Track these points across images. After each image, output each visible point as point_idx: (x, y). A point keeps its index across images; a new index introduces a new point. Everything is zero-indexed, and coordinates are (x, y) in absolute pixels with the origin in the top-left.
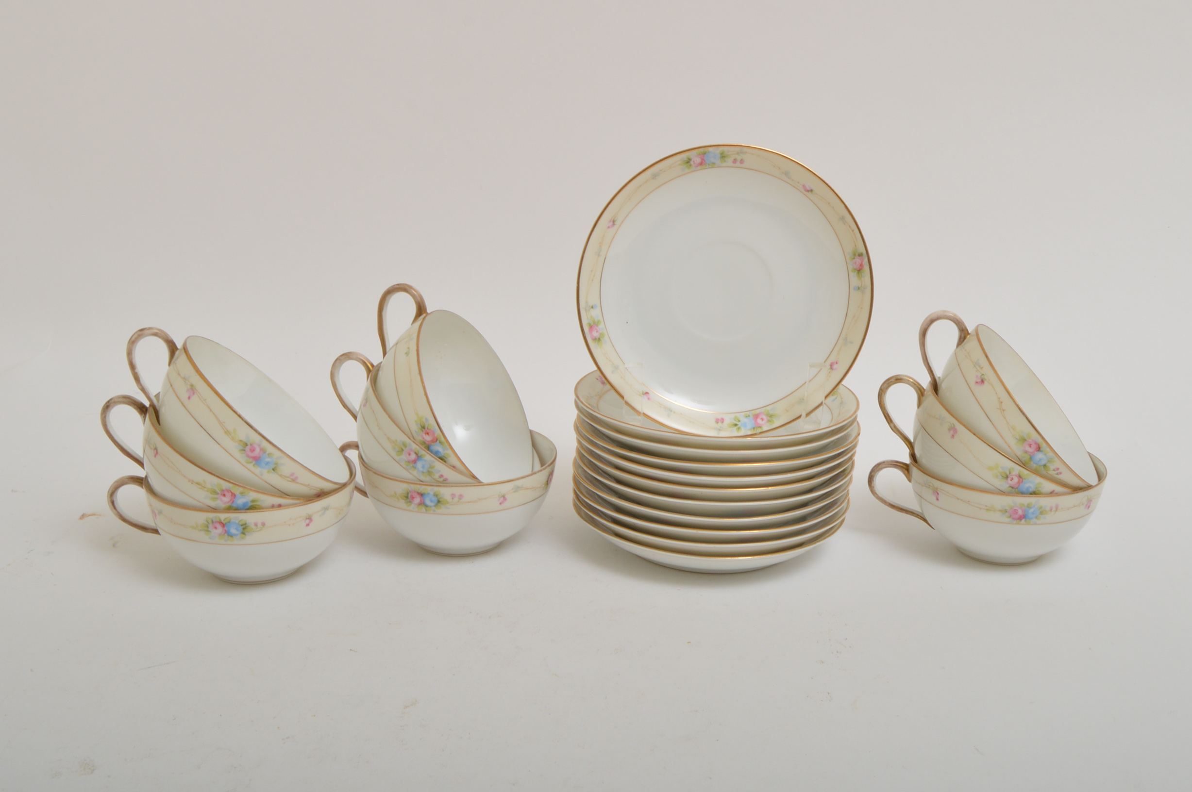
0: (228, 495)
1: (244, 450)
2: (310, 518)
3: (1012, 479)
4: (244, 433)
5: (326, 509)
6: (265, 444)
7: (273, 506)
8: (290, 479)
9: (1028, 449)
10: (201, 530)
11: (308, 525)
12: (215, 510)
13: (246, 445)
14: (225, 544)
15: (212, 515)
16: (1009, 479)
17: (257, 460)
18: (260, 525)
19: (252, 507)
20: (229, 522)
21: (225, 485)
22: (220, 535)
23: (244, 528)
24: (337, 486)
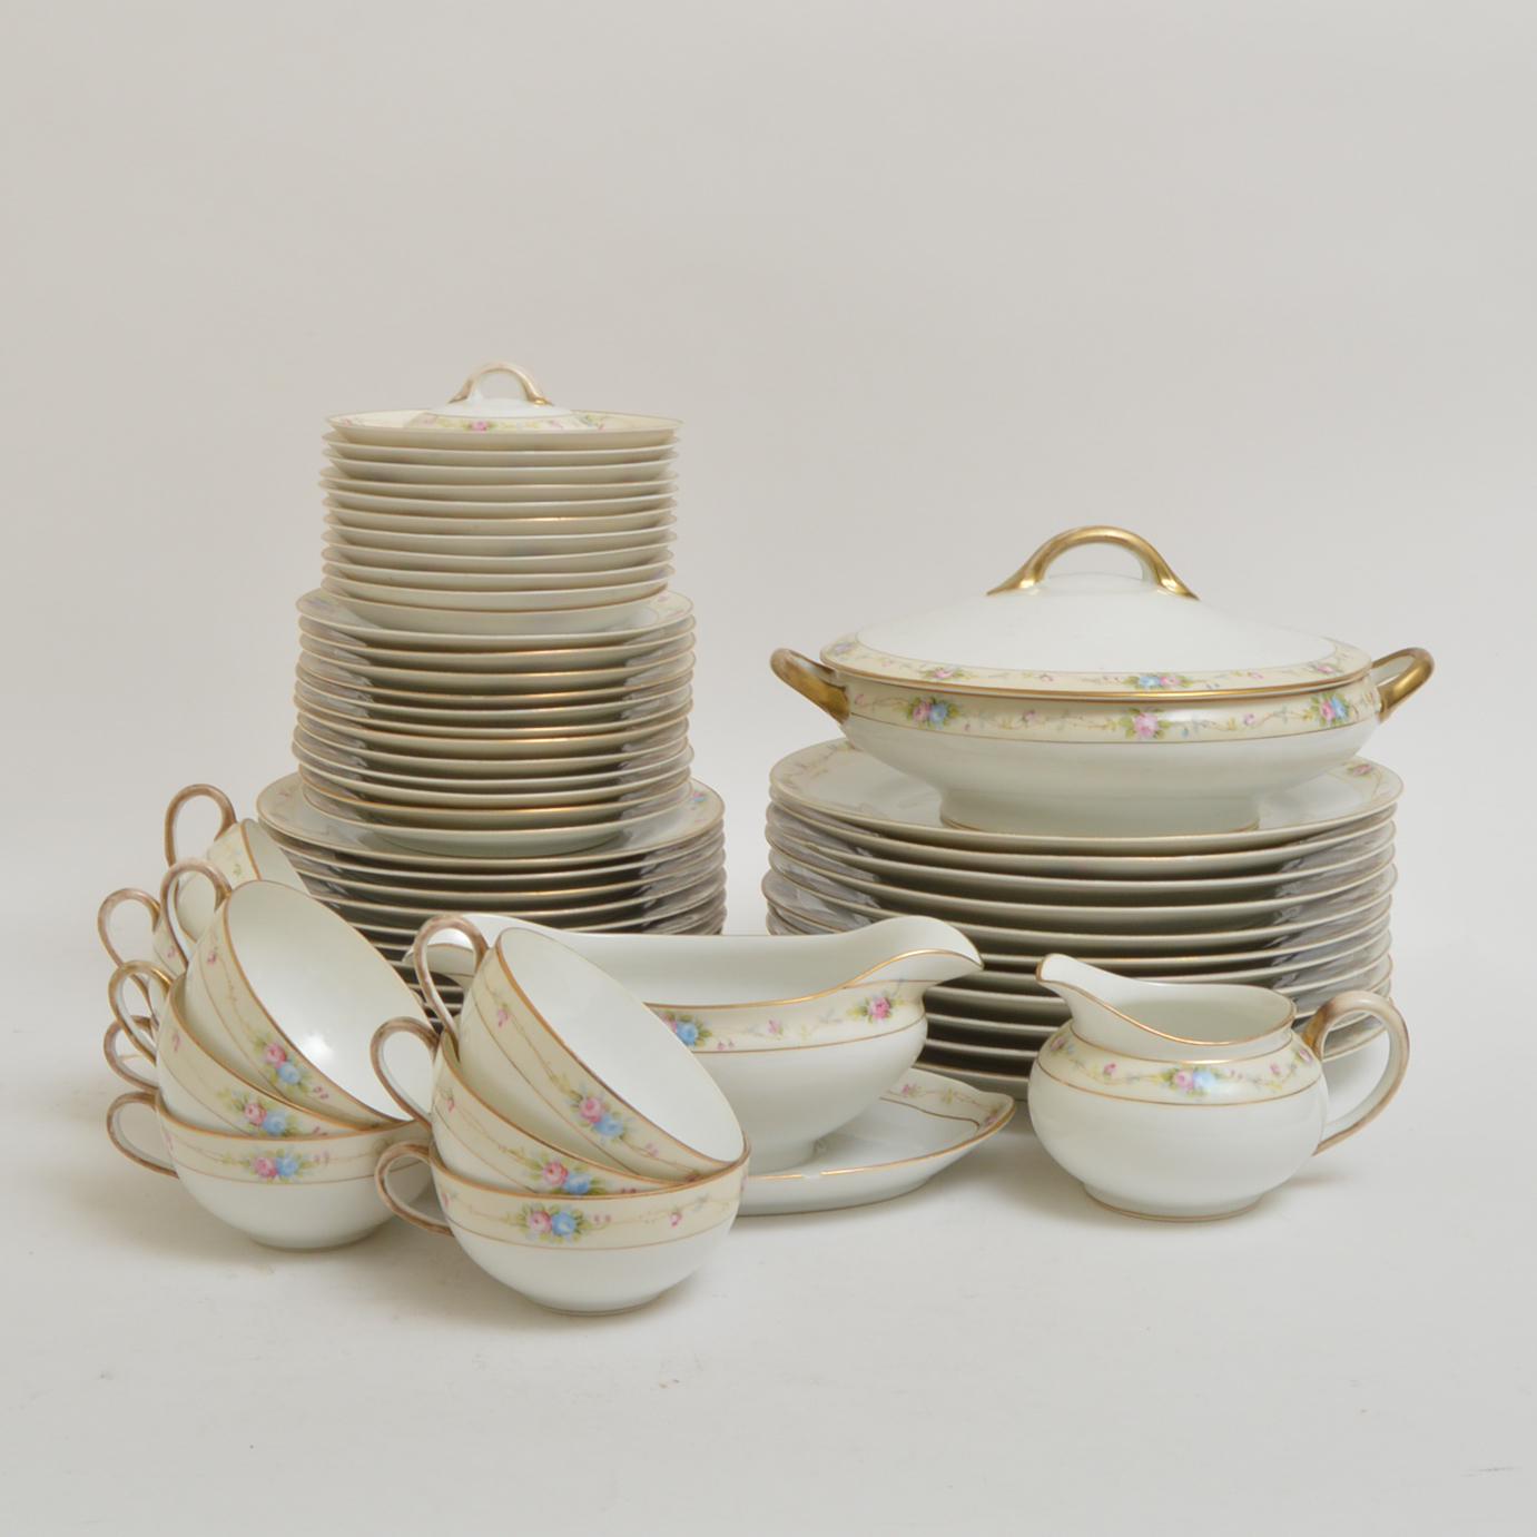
0: (557, 1171)
1: (577, 1106)
2: (678, 1213)
3: (251, 1111)
4: (577, 1080)
5: (703, 1200)
6: (608, 1098)
7: (623, 1192)
8: (644, 1153)
9: (270, 1057)
10: (513, 1225)
11: (675, 1224)
12: (535, 1193)
13: (581, 1098)
14: (550, 1248)
15: (531, 1202)
16: (247, 1111)
17: (596, 1121)
18: (602, 1220)
19: (592, 1192)
20: (557, 1213)
21: (553, 1156)
22: (543, 1232)
23: (579, 1224)
24: (718, 1166)
